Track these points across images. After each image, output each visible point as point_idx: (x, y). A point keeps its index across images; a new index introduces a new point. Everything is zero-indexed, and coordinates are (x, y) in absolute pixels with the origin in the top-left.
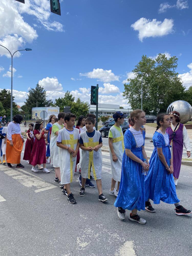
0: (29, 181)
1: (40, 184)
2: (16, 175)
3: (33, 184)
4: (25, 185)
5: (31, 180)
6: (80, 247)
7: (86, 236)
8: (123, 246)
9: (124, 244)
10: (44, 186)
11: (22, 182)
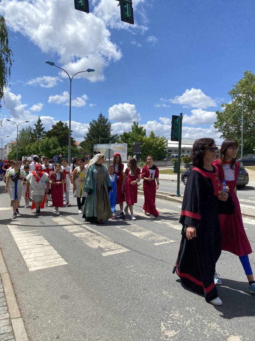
0: (94, 241)
1: (108, 245)
2: (78, 232)
3: (99, 245)
4: (89, 246)
5: (97, 238)
7: (173, 321)
9: (228, 339)
10: (113, 248)
11: (86, 241)
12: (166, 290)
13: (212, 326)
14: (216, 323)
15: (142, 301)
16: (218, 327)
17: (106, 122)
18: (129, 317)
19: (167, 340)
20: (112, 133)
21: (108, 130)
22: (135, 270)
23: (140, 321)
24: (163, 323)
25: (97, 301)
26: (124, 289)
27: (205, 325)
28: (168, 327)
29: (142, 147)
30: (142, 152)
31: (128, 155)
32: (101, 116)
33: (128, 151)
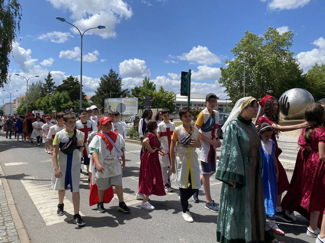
12: (182, 237)
17: (117, 77)
20: (123, 88)
21: (119, 84)
22: (151, 219)
26: (142, 238)
29: (153, 101)
31: (139, 109)
33: (138, 105)
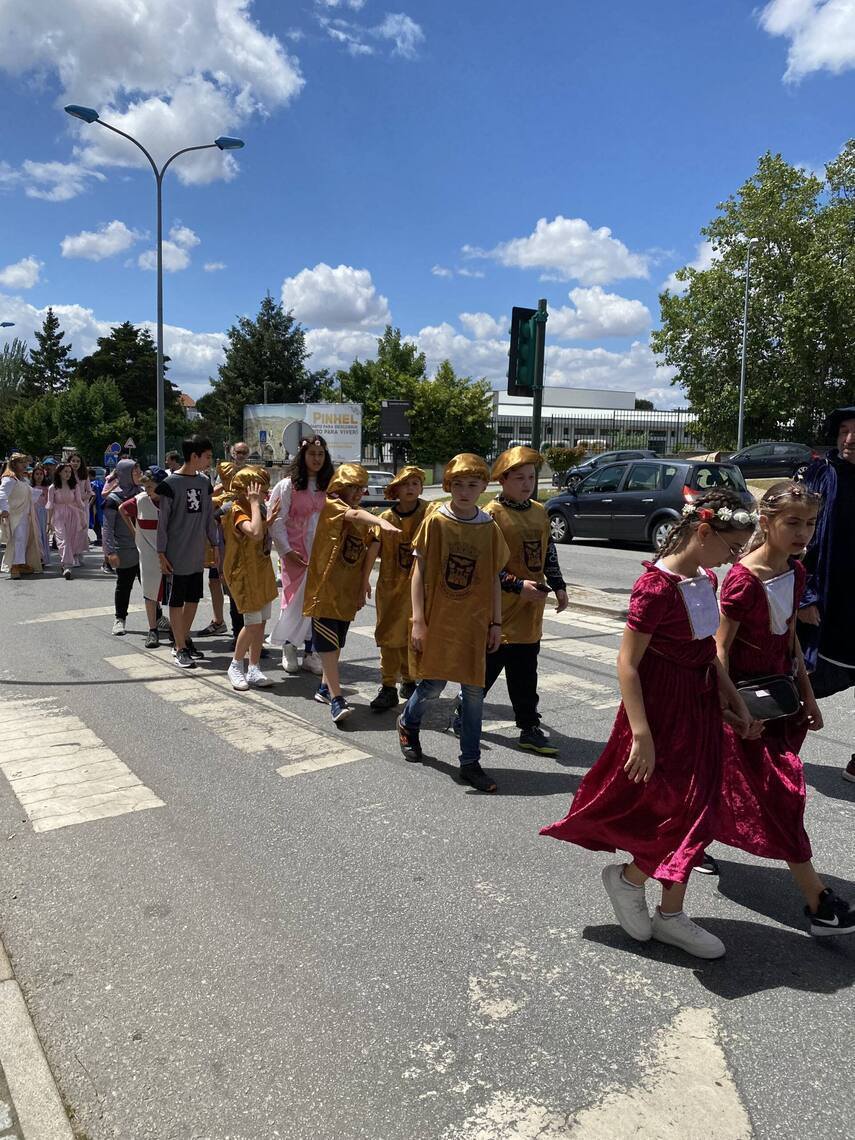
0: (252, 727)
1: (297, 742)
2: (197, 700)
3: (270, 741)
4: (236, 745)
5: (260, 721)
6: (486, 1019)
7: (508, 973)
8: (670, 1028)
9: (676, 1019)
10: (315, 750)
11: (224, 729)
12: (486, 877)
13: (628, 981)
14: (639, 973)
15: (411, 916)
16: (646, 984)
17: (287, 328)
18: (366, 964)
19: (487, 1027)
20: (310, 366)
21: (295, 354)
22: (386, 818)
23: (403, 976)
24: (475, 980)
25: (263, 920)
26: (352, 879)
27: (606, 980)
28: (491, 990)
29: (413, 417)
30: (412, 433)
31: (364, 443)
32: (268, 305)
33: (363, 428)
